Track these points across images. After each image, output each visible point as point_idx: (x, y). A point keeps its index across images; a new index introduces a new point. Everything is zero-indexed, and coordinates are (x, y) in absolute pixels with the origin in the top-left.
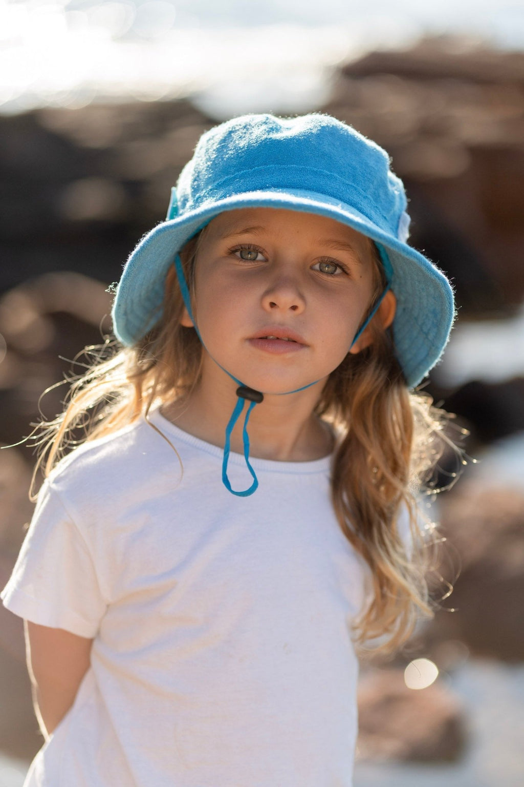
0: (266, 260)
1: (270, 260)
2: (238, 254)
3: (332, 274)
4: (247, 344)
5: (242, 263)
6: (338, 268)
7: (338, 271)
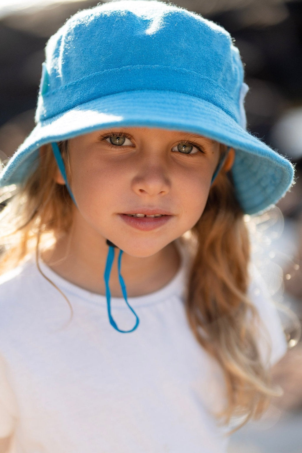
0: (133, 146)
1: (138, 147)
2: (108, 140)
3: (188, 153)
4: (119, 219)
5: (113, 149)
6: (193, 147)
7: (194, 150)
